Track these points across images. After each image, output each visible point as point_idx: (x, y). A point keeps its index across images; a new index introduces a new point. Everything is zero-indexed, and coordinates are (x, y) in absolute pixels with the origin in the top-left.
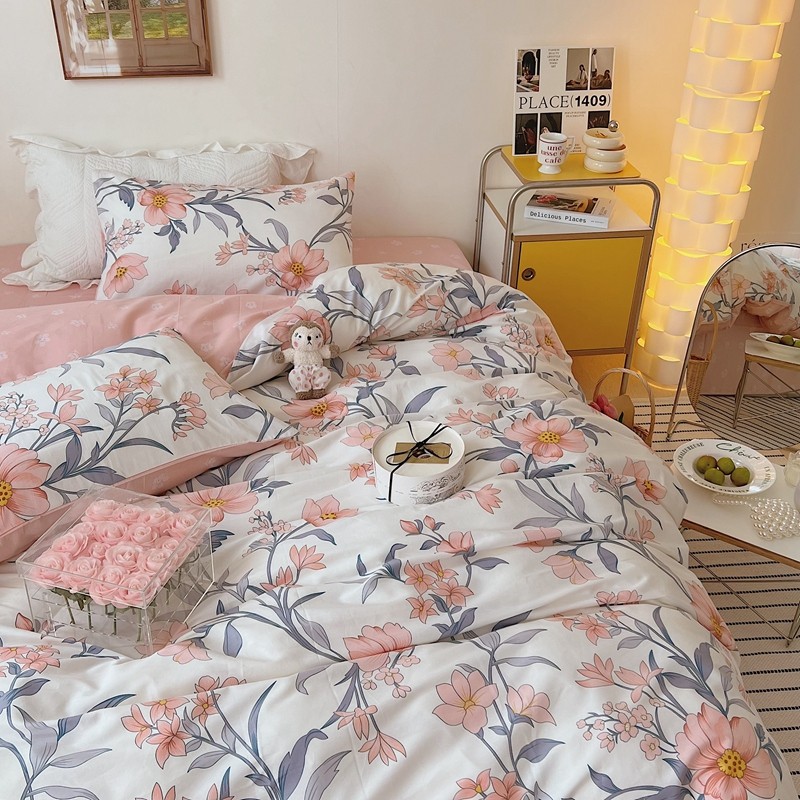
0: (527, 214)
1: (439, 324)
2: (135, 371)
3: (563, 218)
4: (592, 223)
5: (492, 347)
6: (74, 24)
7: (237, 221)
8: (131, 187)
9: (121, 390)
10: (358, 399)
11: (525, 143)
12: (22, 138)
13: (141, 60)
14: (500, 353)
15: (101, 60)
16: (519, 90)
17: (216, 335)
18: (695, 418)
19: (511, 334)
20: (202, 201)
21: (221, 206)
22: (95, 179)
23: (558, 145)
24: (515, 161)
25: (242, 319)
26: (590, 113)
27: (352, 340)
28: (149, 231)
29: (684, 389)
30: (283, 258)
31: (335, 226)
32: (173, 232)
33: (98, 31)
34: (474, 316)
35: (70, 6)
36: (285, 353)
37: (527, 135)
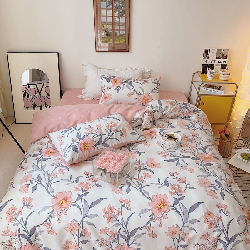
0: (203, 89)
2: (113, 123)
3: (212, 91)
4: (220, 92)
5: (192, 122)
6: (99, 39)
7: (133, 87)
8: (109, 78)
9: (111, 126)
10: (160, 132)
11: (204, 71)
12: (84, 64)
13: (113, 48)
14: (194, 123)
15: (104, 47)
16: (204, 59)
17: (128, 114)
18: (243, 143)
19: (197, 119)
20: (125, 82)
21: (130, 84)
22: (101, 75)
23: (212, 73)
24: (201, 75)
25: (134, 111)
26: (221, 65)
27: (158, 117)
28: (113, 88)
29: (240, 136)
30: (143, 96)
31: (155, 89)
32: (118, 89)
33: (104, 41)
34: (188, 114)
35: (99, 35)
36: (142, 118)
37: (205, 69)
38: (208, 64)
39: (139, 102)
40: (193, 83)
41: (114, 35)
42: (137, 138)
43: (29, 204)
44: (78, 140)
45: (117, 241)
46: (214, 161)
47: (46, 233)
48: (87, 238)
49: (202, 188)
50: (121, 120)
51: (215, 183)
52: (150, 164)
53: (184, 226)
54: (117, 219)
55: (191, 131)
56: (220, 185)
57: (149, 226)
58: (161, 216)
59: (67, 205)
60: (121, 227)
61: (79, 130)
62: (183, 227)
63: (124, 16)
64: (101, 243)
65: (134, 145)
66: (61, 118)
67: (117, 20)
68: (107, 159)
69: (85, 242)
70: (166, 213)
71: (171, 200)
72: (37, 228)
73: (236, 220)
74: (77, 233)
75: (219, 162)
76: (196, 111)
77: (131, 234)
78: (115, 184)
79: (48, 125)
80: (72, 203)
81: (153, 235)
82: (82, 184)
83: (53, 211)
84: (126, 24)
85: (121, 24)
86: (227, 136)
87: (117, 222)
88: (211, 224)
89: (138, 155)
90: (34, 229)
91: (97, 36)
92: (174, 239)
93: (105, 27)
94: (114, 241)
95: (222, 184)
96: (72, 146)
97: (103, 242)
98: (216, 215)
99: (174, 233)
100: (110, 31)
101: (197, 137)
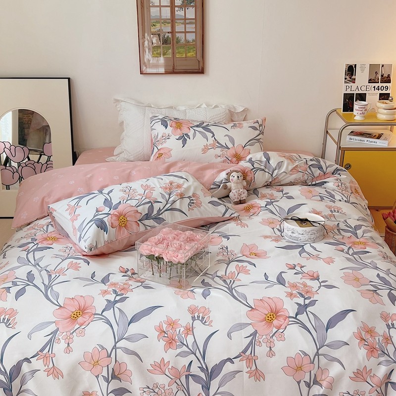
0: (348, 140)
1: (304, 179)
2: (174, 183)
3: (366, 141)
4: (380, 143)
5: (328, 190)
6: (147, 50)
7: (212, 135)
8: (167, 120)
9: (170, 189)
10: (266, 206)
11: (348, 106)
12: (119, 99)
13: (174, 67)
14: (333, 193)
15: (156, 66)
16: (345, 82)
17: (204, 176)
19: (338, 186)
21: (206, 128)
22: (151, 116)
23: (363, 107)
24: (343, 115)
25: (215, 170)
26: (380, 94)
27: (263, 183)
28: (173, 138)
30: (232, 152)
31: (256, 140)
32: (184, 139)
33: (157, 53)
34: (321, 178)
35: (146, 43)
37: (349, 103)
38: (355, 93)
39: (224, 162)
40: (327, 131)
41: (175, 42)
42: (221, 213)
43: (8, 320)
44: (107, 210)
45: (184, 390)
46: (373, 247)
47: (42, 375)
48: (123, 385)
49: (351, 287)
50: (191, 179)
51: (377, 280)
52: (247, 253)
53: (317, 354)
54: (185, 343)
55: (326, 204)
56: (386, 282)
57: (247, 354)
58: (273, 336)
59: (85, 320)
60: (192, 357)
61: (108, 194)
62: (317, 357)
63: (193, 6)
64: (152, 394)
65: (216, 226)
66: (74, 182)
67: (179, 13)
68: (163, 239)
69: (120, 392)
70: (281, 331)
71: (290, 307)
72: (25, 364)
74: (105, 373)
75: (383, 250)
77: (212, 373)
78: (180, 287)
79: (49, 195)
80: (95, 316)
81: (257, 375)
82: (114, 284)
83: (58, 329)
84: (196, 21)
85: (187, 21)
87: (185, 349)
88: (372, 350)
89: (225, 240)
90: (17, 368)
91: (143, 44)
92: (299, 383)
93: (158, 26)
94: (179, 389)
95: (391, 281)
96: (95, 220)
97: (156, 390)
98: (381, 333)
99: (299, 368)
100: (167, 34)
101: (338, 212)
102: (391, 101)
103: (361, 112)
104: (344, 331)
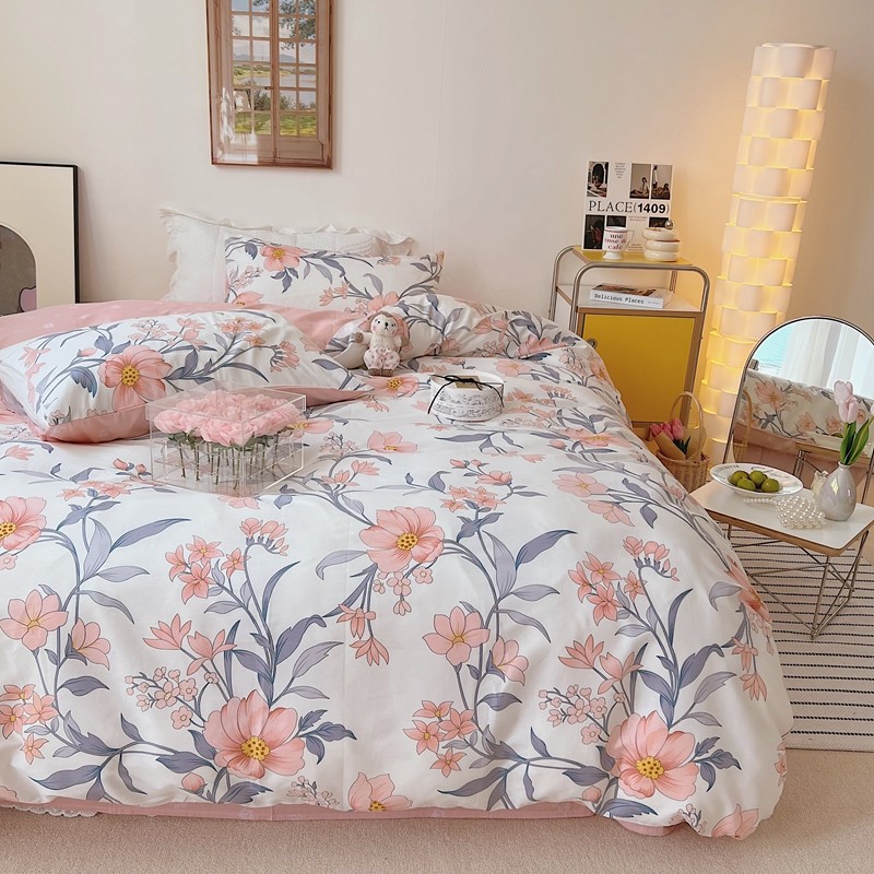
0: (592, 297)
2: (246, 321)
3: (624, 300)
4: (650, 303)
5: (549, 367)
6: (225, 119)
7: (340, 272)
8: (255, 244)
9: (235, 331)
10: (428, 381)
11: (593, 239)
12: (171, 210)
13: (275, 153)
14: (556, 371)
15: (243, 150)
16: (589, 194)
17: (313, 330)
19: (568, 362)
20: (313, 256)
21: (331, 261)
22: (227, 238)
23: (619, 234)
25: (335, 321)
26: (651, 218)
28: (266, 275)
30: (376, 304)
31: (423, 287)
32: (286, 278)
33: (244, 126)
34: (534, 346)
35: (224, 106)
36: (364, 334)
37: (594, 232)
38: (606, 214)
40: (557, 288)
41: (278, 106)
42: (338, 383)
44: (99, 354)
45: (221, 683)
46: (622, 446)
48: (92, 670)
49: (569, 495)
50: (282, 321)
51: (624, 488)
52: (380, 446)
53: (496, 610)
54: (227, 585)
55: (542, 384)
56: (639, 492)
57: (355, 609)
58: (408, 574)
59: (20, 539)
60: (240, 614)
61: (108, 330)
62: (494, 614)
63: (311, 41)
64: (152, 691)
67: (287, 52)
69: (83, 686)
70: (426, 564)
71: (448, 525)
73: (701, 594)
74: (52, 645)
75: (639, 451)
76: (564, 339)
77: (279, 648)
78: (234, 494)
80: (43, 534)
81: (373, 651)
82: (96, 483)
84: (318, 70)
85: (301, 68)
86: (682, 445)
88: (604, 605)
89: (338, 425)
91: (218, 108)
92: (457, 668)
93: (247, 76)
94: (210, 680)
95: (649, 491)
96: (72, 370)
97: (160, 684)
98: (624, 574)
99: (459, 638)
100: (263, 91)
101: (562, 396)
102: (670, 228)
103: (615, 245)
104: (549, 568)
